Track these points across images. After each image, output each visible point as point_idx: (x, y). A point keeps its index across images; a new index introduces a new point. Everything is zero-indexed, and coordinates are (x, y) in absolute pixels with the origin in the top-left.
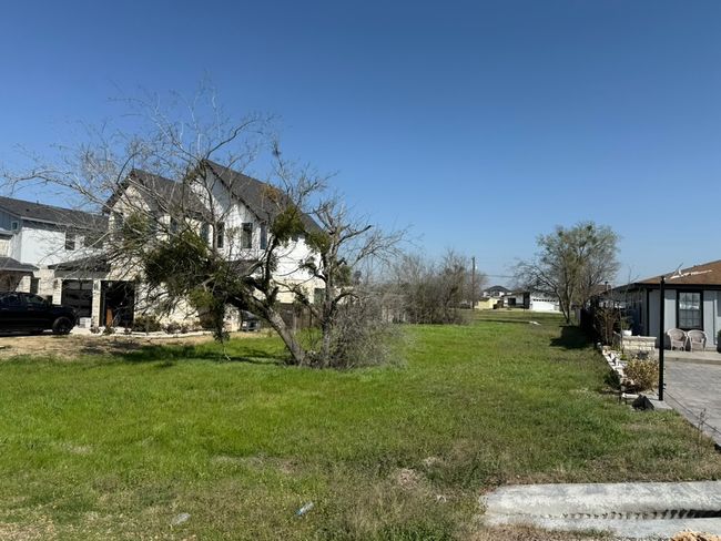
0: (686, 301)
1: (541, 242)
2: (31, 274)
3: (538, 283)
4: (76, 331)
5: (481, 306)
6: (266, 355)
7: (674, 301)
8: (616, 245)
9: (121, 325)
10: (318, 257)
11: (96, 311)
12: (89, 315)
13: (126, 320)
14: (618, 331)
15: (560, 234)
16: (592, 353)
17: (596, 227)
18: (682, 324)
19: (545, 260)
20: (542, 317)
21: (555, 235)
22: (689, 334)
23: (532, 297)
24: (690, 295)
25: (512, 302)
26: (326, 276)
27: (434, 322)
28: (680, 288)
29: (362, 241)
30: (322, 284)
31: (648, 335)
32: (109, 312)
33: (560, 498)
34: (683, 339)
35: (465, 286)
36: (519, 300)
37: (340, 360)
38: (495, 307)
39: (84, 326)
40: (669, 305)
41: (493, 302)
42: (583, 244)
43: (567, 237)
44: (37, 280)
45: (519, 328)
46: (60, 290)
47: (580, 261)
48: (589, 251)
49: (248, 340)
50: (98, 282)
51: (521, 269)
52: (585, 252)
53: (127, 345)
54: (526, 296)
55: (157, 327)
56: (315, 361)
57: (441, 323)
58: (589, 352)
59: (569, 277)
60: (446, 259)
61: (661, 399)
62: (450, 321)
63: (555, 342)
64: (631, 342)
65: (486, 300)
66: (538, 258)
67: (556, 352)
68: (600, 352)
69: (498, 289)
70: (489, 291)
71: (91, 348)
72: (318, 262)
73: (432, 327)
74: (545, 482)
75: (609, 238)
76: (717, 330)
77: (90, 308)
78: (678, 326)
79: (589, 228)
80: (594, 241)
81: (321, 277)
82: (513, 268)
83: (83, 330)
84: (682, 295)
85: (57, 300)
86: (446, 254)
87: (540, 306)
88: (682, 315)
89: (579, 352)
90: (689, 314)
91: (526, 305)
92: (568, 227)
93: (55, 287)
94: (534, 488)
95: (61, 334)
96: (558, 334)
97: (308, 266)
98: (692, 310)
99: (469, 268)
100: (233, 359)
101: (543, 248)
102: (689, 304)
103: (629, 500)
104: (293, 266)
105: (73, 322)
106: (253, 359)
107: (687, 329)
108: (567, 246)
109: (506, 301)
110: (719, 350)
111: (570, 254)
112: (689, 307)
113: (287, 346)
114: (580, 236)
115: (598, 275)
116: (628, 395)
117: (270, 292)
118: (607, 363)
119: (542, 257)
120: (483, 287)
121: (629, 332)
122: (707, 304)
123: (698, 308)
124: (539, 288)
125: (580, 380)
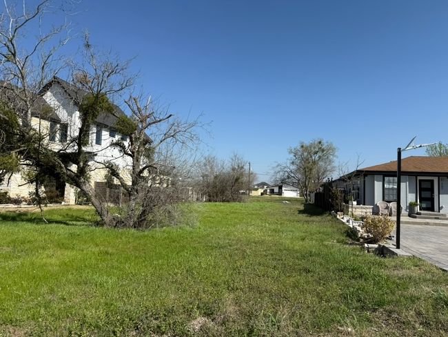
0: (389, 183)
1: (291, 152)
3: (288, 177)
5: (254, 193)
7: (381, 183)
8: (336, 154)
14: (347, 202)
15: (302, 147)
16: (329, 218)
17: (324, 142)
18: (386, 198)
19: (293, 163)
20: (290, 200)
21: (299, 148)
22: (390, 205)
23: (283, 189)
24: (391, 178)
25: (272, 192)
26: (133, 153)
27: (223, 201)
28: (384, 174)
30: (129, 160)
31: (364, 204)
34: (387, 208)
35: (245, 179)
36: (276, 190)
38: (262, 194)
40: (378, 186)
41: (260, 191)
42: (316, 153)
43: (307, 148)
45: (277, 205)
47: (314, 162)
48: (320, 157)
51: (278, 169)
52: (317, 158)
54: (280, 188)
55: (7, 200)
57: (228, 201)
58: (326, 217)
59: (307, 174)
60: (232, 159)
62: (234, 200)
63: (300, 212)
64: (358, 210)
65: (257, 190)
66: (289, 163)
67: (303, 217)
68: (336, 217)
69: (263, 184)
70: (258, 185)
72: (126, 143)
73: (222, 203)
75: (331, 149)
76: (409, 202)
78: (383, 199)
79: (320, 143)
80: (323, 151)
81: (129, 155)
82: (273, 168)
84: (386, 179)
86: (232, 155)
87: (289, 193)
88: (386, 192)
89: (320, 217)
90: (391, 191)
91: (280, 193)
92: (307, 143)
96: (302, 208)
97: (119, 145)
98: (393, 189)
99: (246, 167)
101: (292, 155)
102: (391, 184)
107: (389, 202)
108: (306, 154)
109: (268, 191)
110: (409, 216)
111: (307, 160)
112: (391, 186)
113: (97, 211)
114: (314, 148)
115: (323, 174)
116: (370, 245)
117: (81, 164)
118: (343, 223)
119: (291, 161)
120: (255, 183)
121: (355, 203)
122: (403, 185)
123: (396, 187)
124: (289, 180)
125: (329, 236)
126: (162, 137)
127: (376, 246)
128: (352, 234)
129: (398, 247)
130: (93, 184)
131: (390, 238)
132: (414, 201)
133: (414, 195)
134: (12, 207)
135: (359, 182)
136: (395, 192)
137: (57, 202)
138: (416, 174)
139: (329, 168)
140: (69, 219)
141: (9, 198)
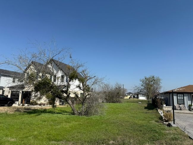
0: (179, 96)
1: (141, 81)
2: (3, 89)
3: (141, 92)
4: (14, 105)
5: (126, 98)
6: (67, 112)
7: (176, 97)
8: (161, 81)
9: (27, 103)
10: (81, 84)
11: (20, 99)
12: (18, 101)
13: (28, 102)
14: (162, 105)
15: (146, 79)
16: (155, 111)
17: (155, 77)
18: (179, 103)
20: (142, 101)
21: (144, 79)
22: (181, 106)
23: (139, 95)
24: (180, 95)
25: (134, 97)
26: (83, 89)
27: (113, 102)
28: (178, 93)
29: (93, 80)
30: (82, 92)
31: (170, 106)
32: (24, 100)
34: (179, 107)
35: (121, 92)
36: (136, 96)
37: (87, 113)
38: (129, 98)
39: (16, 104)
41: (129, 97)
42: (152, 81)
43: (147, 79)
44: (4, 91)
45: (136, 104)
46: (10, 94)
47: (151, 86)
48: (154, 83)
49: (62, 108)
50: (21, 91)
51: (136, 88)
52: (152, 83)
53: (28, 109)
54: (138, 95)
55: (36, 104)
56: (80, 114)
57: (115, 102)
59: (148, 90)
60: (116, 85)
61: (174, 124)
62: (117, 102)
63: (145, 108)
64: (166, 108)
65: (127, 96)
67: (146, 110)
68: (158, 111)
69: (130, 93)
70: (128, 94)
71: (18, 110)
72: (81, 86)
75: (158, 80)
76: (188, 104)
77: (18, 99)
78: (178, 103)
79: (153, 77)
80: (155, 80)
81: (82, 90)
83: (16, 105)
84: (178, 95)
85: (9, 96)
86: (116, 83)
87: (142, 98)
88: (179, 100)
90: (181, 100)
91: (138, 98)
92: (148, 77)
93: (9, 93)
95: (10, 106)
96: (146, 106)
97: (79, 87)
98: (181, 99)
99: (122, 87)
100: (57, 113)
104: (75, 87)
105: (13, 102)
106: (63, 113)
107: (181, 104)
108: (147, 82)
109: (132, 97)
110: (189, 110)
111: (148, 84)
112: (180, 98)
113: (72, 109)
114: (151, 79)
115: (156, 89)
116: (165, 123)
117: (68, 94)
118: (159, 114)
119: (141, 85)
120: (126, 93)
121: (165, 105)
122: (185, 97)
123: (183, 98)
124: (141, 93)
125: (152, 119)
126: (92, 83)
127: (167, 123)
128: (161, 118)
132: (191, 104)
133: (191, 101)
135: (167, 96)
136: (182, 100)
138: (191, 93)
139: (158, 87)
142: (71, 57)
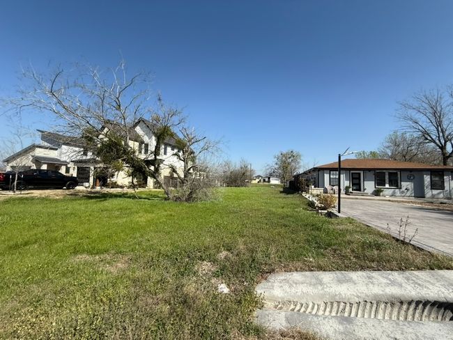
0: (333, 174)
1: (275, 157)
2: (66, 165)
3: (274, 172)
5: (254, 182)
7: (328, 175)
8: (302, 158)
9: (100, 186)
11: (91, 179)
12: (88, 182)
13: (104, 184)
14: (308, 186)
15: (282, 154)
16: (298, 195)
17: (294, 151)
18: (332, 184)
19: (276, 164)
20: (275, 185)
21: (280, 155)
22: (334, 188)
23: (271, 179)
24: (335, 172)
25: (264, 181)
26: (184, 159)
28: (330, 169)
30: (182, 163)
31: (320, 188)
32: (97, 180)
33: (320, 288)
34: (332, 189)
35: (248, 174)
36: (267, 180)
38: (258, 182)
40: (327, 177)
41: (257, 180)
42: (290, 158)
43: (284, 155)
44: (68, 168)
45: (267, 188)
46: (76, 170)
47: (289, 163)
48: (292, 160)
50: (92, 168)
51: (268, 167)
52: (290, 161)
54: (269, 178)
57: (239, 187)
58: (296, 195)
59: (285, 170)
60: (241, 163)
62: (242, 186)
63: (281, 192)
64: (315, 191)
65: (255, 180)
66: (274, 164)
67: (283, 195)
68: (302, 195)
69: (259, 176)
70: (256, 177)
73: (235, 188)
74: (302, 270)
75: (299, 156)
76: (345, 186)
77: (89, 179)
78: (330, 184)
79: (292, 152)
80: (294, 156)
81: (182, 160)
82: (265, 167)
84: (332, 172)
85: (75, 175)
86: (241, 160)
87: (274, 181)
88: (331, 180)
89: (292, 195)
90: (334, 180)
91: (269, 181)
92: (284, 152)
93: (74, 170)
94: (296, 276)
96: (282, 190)
97: (176, 155)
98: (335, 178)
101: (276, 159)
102: (335, 176)
103: (376, 290)
105: (76, 183)
107: (334, 186)
108: (284, 158)
109: (262, 180)
110: (346, 194)
111: (285, 162)
113: (165, 192)
114: (289, 155)
115: (294, 170)
116: (322, 211)
117: (156, 166)
118: (306, 198)
120: (254, 176)
121: (313, 187)
122: (342, 176)
123: (337, 177)
124: (274, 174)
125: (298, 206)
126: (200, 150)
127: (326, 211)
128: (311, 204)
129: (339, 212)
130: (163, 177)
131: (334, 207)
132: (348, 185)
133: (348, 182)
134: (119, 190)
135: (315, 174)
136: (337, 180)
137: (143, 187)
138: (349, 170)
139: (297, 166)
140: (151, 196)
141: (118, 185)
142: (160, 99)
